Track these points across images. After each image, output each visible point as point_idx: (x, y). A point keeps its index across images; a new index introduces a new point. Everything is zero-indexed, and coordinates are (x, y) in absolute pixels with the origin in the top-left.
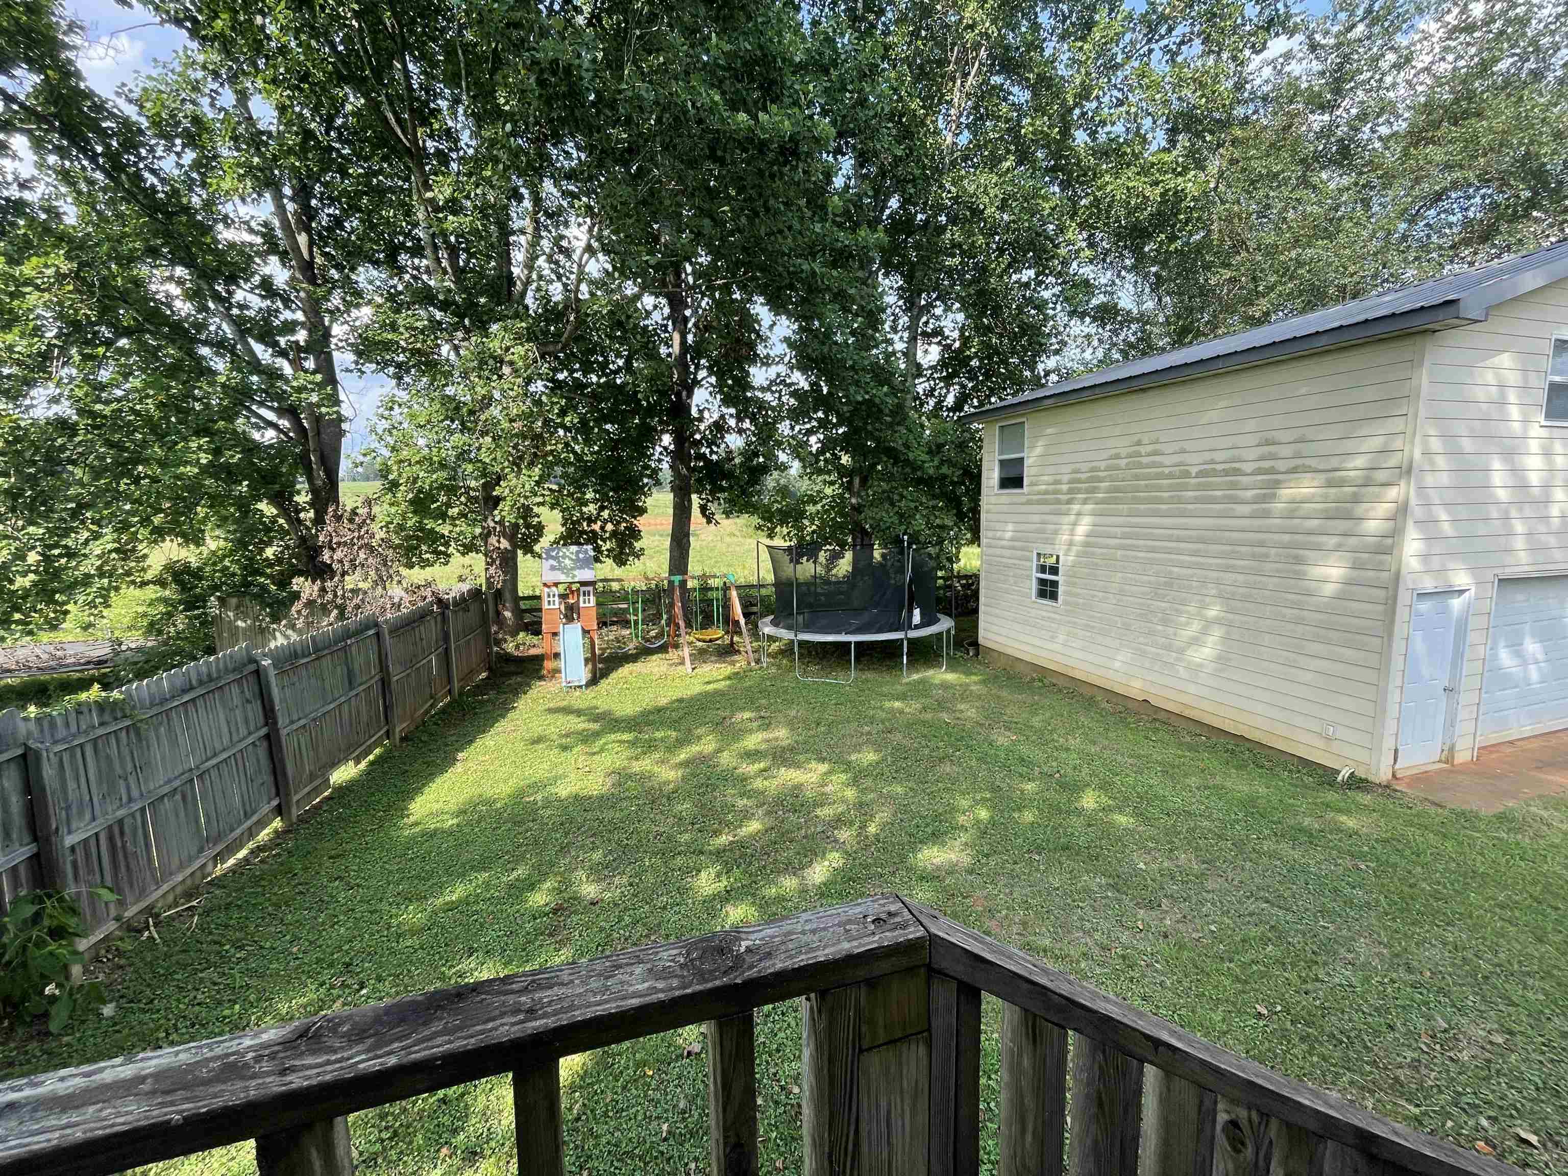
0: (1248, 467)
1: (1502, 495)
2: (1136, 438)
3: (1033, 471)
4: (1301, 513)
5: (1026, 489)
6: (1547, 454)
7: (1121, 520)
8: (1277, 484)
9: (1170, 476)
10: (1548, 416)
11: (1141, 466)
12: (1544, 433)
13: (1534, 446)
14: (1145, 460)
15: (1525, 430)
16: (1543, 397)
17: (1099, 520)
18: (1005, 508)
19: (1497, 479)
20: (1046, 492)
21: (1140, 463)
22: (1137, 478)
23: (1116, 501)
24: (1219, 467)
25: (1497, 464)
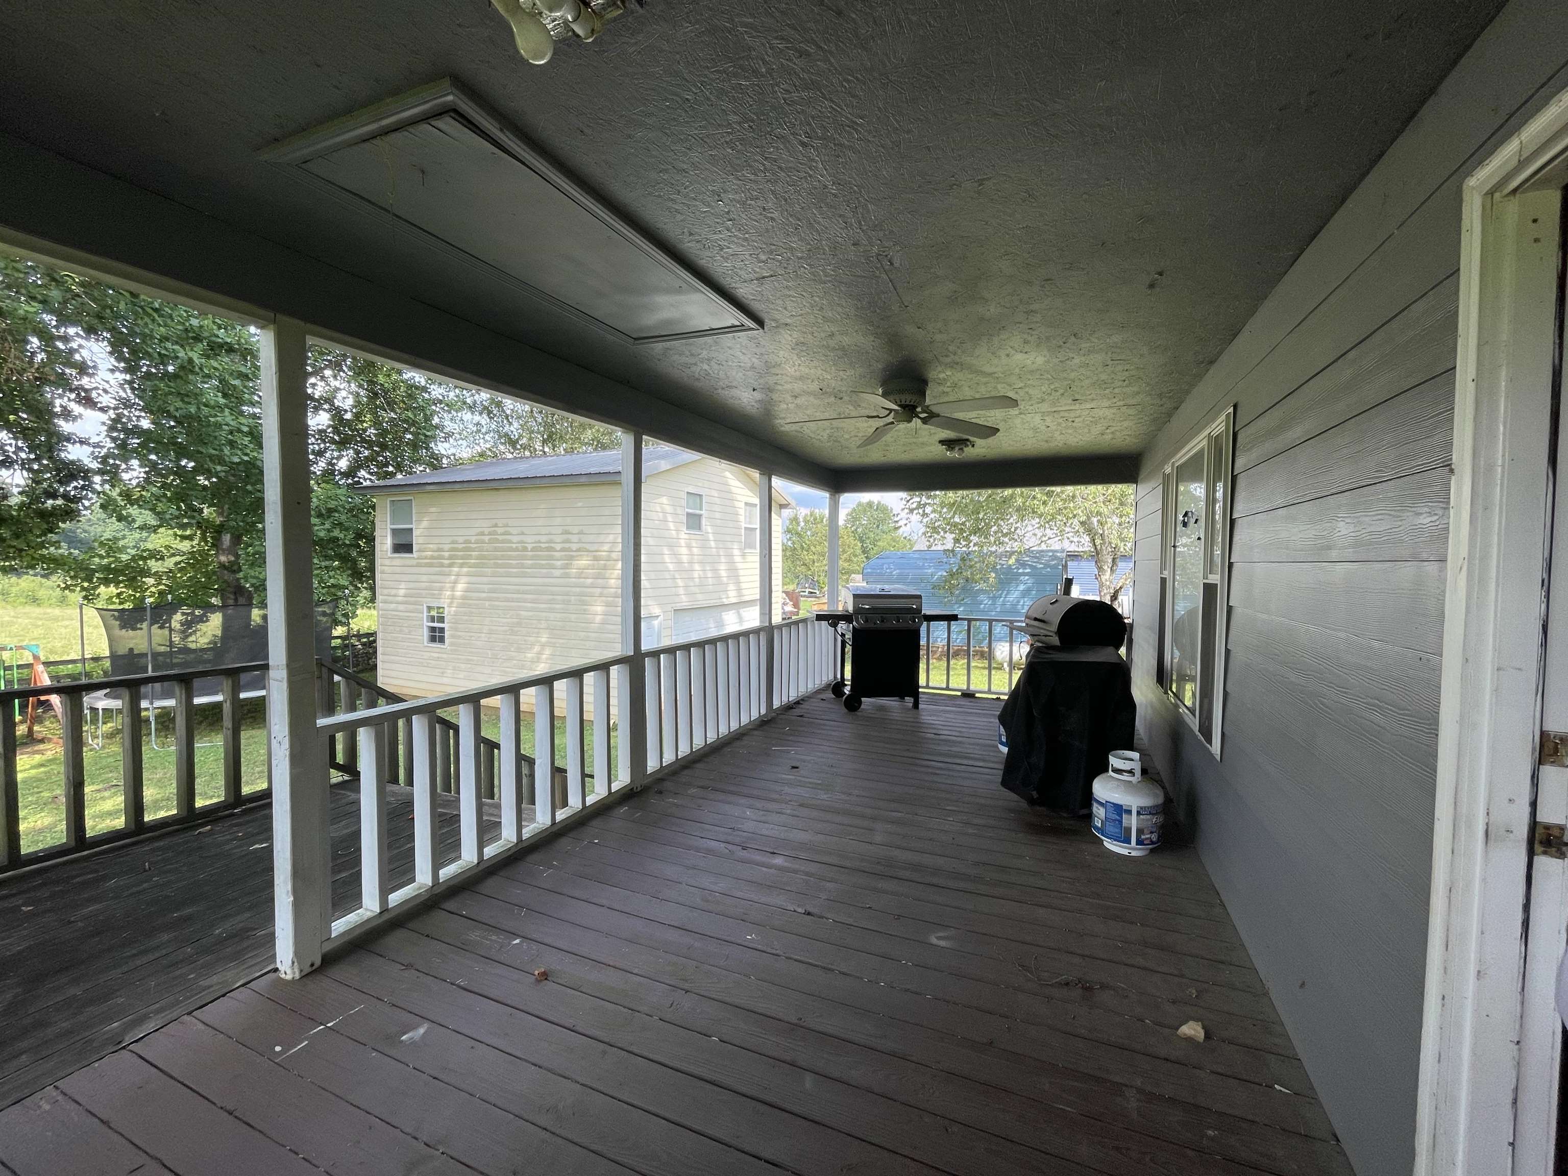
0: (558, 547)
1: (671, 567)
2: (494, 521)
3: (421, 540)
4: (583, 576)
5: (415, 554)
6: (689, 547)
7: (485, 579)
8: (571, 558)
9: (517, 550)
10: (688, 528)
11: (497, 541)
12: (686, 536)
13: (683, 543)
14: (500, 538)
15: (678, 534)
16: (684, 519)
17: (473, 579)
18: (398, 570)
19: (667, 559)
20: (432, 557)
21: (497, 539)
22: (496, 550)
23: (483, 566)
24: (544, 545)
25: (666, 551)
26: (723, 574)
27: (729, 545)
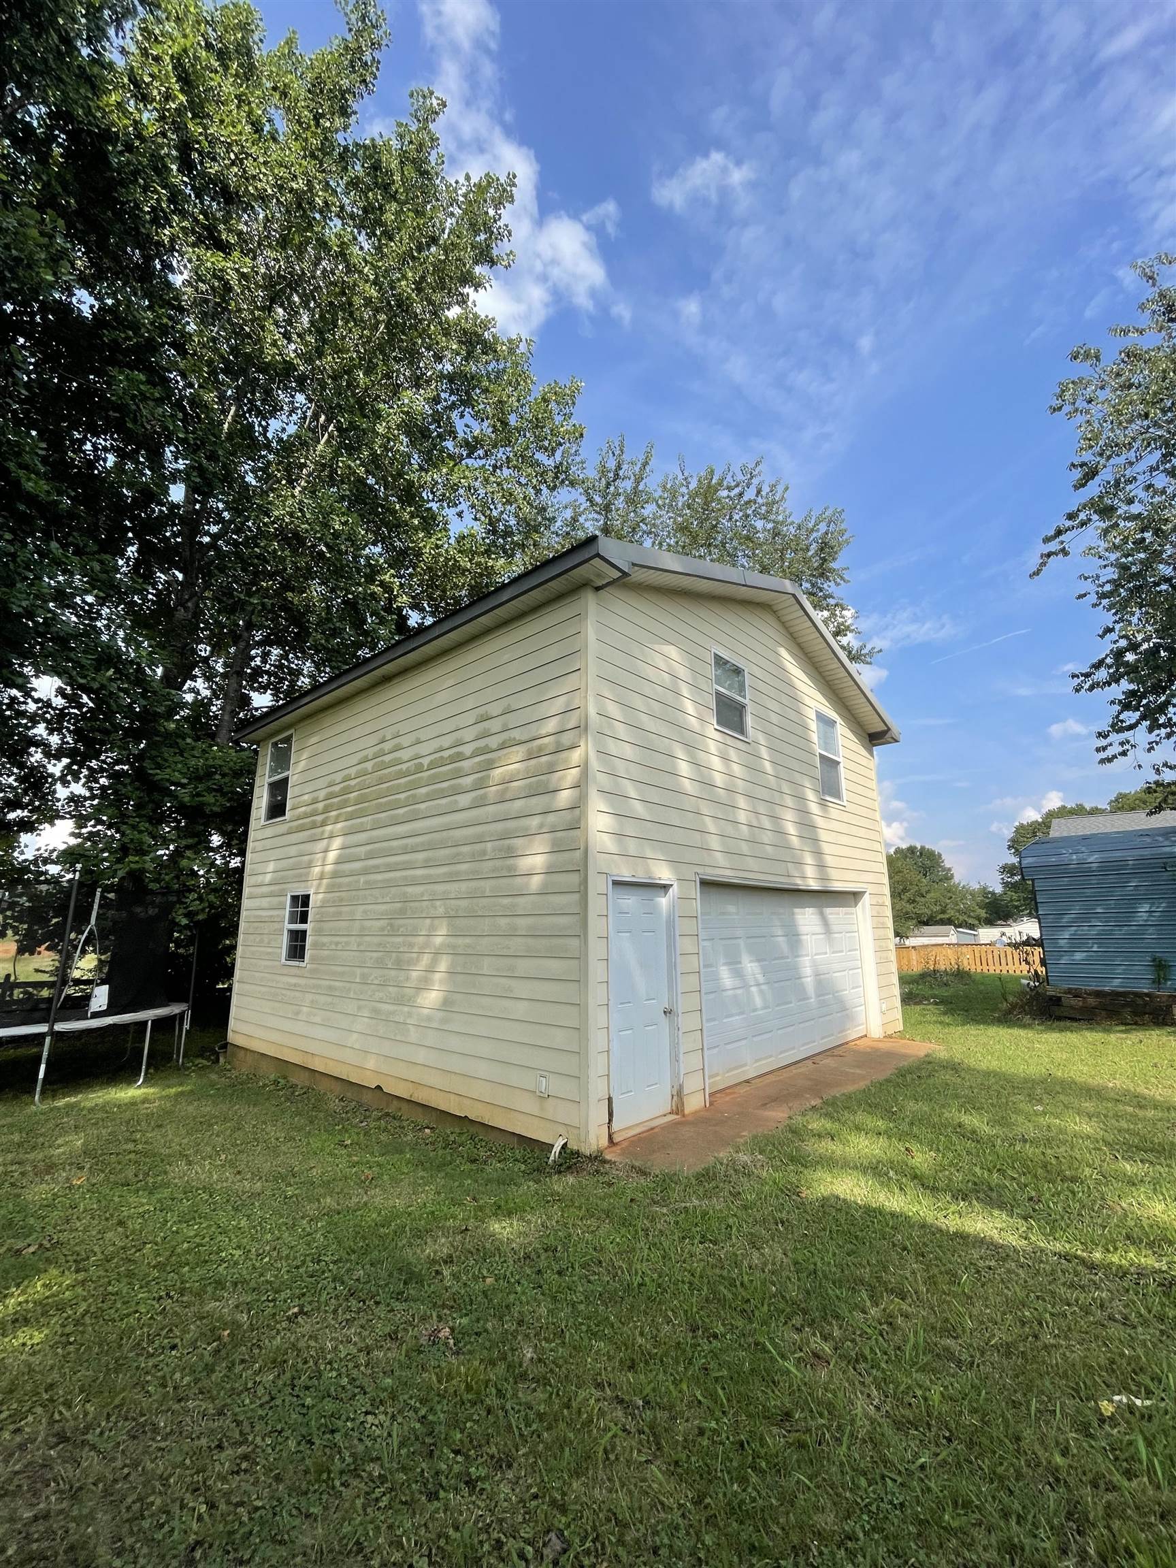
0: (468, 749)
1: (689, 786)
2: (380, 735)
3: (295, 791)
4: (508, 796)
5: (287, 815)
6: (725, 759)
7: (363, 837)
8: (490, 765)
9: (407, 774)
10: (720, 722)
12: (717, 736)
13: (712, 747)
14: (388, 758)
15: (701, 727)
16: (712, 702)
17: (348, 840)
18: (268, 844)
19: (682, 768)
20: (306, 816)
21: (384, 763)
22: (381, 780)
23: (362, 814)
24: (446, 754)
25: (679, 752)
26: (791, 829)
27: (798, 778)
